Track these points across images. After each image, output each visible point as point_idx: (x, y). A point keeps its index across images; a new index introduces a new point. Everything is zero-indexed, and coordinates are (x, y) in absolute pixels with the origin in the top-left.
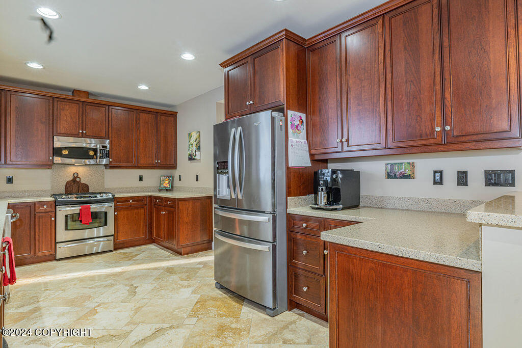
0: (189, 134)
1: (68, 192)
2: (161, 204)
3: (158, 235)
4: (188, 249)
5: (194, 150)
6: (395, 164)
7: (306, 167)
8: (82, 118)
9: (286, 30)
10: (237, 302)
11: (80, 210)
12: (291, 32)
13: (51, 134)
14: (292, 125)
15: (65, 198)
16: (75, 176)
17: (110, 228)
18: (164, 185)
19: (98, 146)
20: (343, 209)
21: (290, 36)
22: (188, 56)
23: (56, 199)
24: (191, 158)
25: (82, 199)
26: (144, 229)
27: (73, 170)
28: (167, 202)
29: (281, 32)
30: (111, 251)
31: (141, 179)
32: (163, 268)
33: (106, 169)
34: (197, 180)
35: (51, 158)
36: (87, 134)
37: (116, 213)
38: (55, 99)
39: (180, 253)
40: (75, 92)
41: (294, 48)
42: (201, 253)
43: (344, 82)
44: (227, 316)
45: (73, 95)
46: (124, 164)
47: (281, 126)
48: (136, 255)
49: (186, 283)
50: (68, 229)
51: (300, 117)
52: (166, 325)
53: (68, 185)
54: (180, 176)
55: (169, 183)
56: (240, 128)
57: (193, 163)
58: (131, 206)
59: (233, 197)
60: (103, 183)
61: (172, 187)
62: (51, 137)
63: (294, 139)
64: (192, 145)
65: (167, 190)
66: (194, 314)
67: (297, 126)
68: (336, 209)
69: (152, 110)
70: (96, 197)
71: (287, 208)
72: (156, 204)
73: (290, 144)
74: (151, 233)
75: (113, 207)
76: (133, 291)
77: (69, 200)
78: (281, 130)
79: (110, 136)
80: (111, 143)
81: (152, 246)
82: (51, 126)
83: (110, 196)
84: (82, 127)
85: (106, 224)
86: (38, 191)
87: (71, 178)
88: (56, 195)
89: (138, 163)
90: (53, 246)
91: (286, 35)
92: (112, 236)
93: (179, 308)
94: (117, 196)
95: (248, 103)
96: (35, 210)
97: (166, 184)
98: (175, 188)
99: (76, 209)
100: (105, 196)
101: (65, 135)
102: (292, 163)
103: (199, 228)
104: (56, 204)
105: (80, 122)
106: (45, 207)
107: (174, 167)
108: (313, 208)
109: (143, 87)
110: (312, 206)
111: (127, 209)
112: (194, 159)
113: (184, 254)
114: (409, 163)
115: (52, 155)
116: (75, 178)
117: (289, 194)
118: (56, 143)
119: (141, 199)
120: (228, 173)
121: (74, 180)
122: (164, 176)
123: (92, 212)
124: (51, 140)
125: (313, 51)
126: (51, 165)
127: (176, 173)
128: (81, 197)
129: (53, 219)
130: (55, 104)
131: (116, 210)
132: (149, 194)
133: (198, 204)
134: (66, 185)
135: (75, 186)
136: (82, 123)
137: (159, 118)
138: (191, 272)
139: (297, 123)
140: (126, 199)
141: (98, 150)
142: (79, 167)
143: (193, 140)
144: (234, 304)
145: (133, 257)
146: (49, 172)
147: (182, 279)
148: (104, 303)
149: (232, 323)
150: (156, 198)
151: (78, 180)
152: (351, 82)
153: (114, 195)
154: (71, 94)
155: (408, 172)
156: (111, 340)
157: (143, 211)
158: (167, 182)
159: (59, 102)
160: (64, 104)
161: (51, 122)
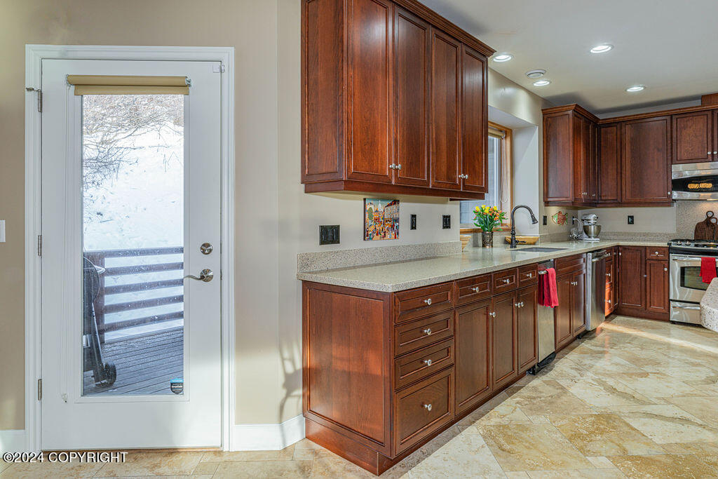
1: (698, 238)
8: (712, 134)
11: (702, 262)
13: (669, 163)
15: (689, 246)
16: (710, 216)
23: (669, 245)
25: (705, 248)
27: (706, 207)
35: (669, 193)
38: (675, 117)
40: (703, 98)
45: (702, 103)
50: (686, 285)
53: (699, 228)
62: (669, 166)
77: (686, 247)
82: (669, 151)
84: (712, 147)
86: (660, 234)
87: (704, 219)
90: (667, 304)
96: (646, 256)
99: (697, 261)
101: (688, 161)
104: (669, 251)
105: (709, 140)
106: (657, 253)
115: (669, 188)
116: (708, 219)
118: (675, 174)
121: (708, 221)
124: (668, 170)
126: (668, 202)
128: (704, 246)
129: (666, 269)
130: (674, 122)
134: (696, 228)
135: (709, 230)
136: (712, 142)
142: (714, 204)
148: (663, 374)
151: (713, 221)
154: (698, 103)
159: (679, 120)
160: (685, 119)
161: (669, 147)
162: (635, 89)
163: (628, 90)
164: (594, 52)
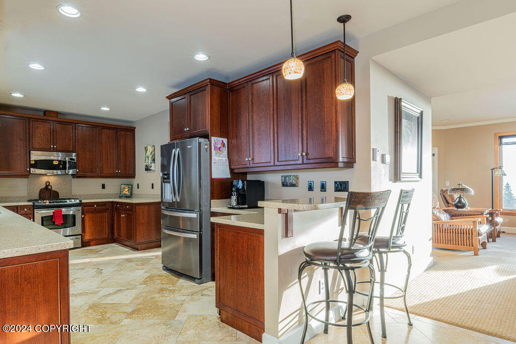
0: (146, 148)
1: (42, 198)
2: (121, 208)
3: (119, 235)
4: (144, 246)
5: (150, 162)
6: (287, 176)
7: (227, 178)
8: (53, 135)
9: (210, 79)
10: (177, 277)
11: (54, 212)
12: (214, 80)
13: (28, 149)
14: (215, 148)
15: (41, 203)
16: (47, 184)
17: (78, 229)
18: (124, 192)
19: (67, 158)
20: (248, 208)
21: (213, 83)
22: (141, 89)
23: (34, 203)
24: (147, 169)
25: (55, 204)
26: (107, 230)
27: (45, 179)
28: (126, 206)
29: (206, 80)
30: (79, 248)
31: (103, 187)
32: (123, 259)
33: (73, 178)
34: (153, 188)
35: (28, 169)
36: (57, 149)
37: (83, 216)
38: (30, 119)
39: (137, 249)
40: (46, 112)
41: (217, 90)
42: (155, 249)
43: (250, 117)
44: (167, 284)
45: (44, 115)
46: (89, 174)
47: (206, 149)
48: (101, 251)
49: (140, 267)
51: (222, 141)
52: (123, 288)
53: (42, 192)
54: (138, 184)
55: (128, 190)
56: (178, 149)
57: (149, 174)
58: (95, 210)
59: (174, 200)
60: (71, 190)
61: (131, 194)
62: (28, 151)
63: (217, 158)
64: (148, 157)
65: (127, 197)
66: (145, 282)
67: (219, 148)
68: (244, 208)
69: (113, 126)
70: (66, 202)
71: (211, 208)
72: (117, 208)
73: (213, 161)
74: (113, 234)
75: (81, 211)
76: (100, 272)
77: (44, 204)
78: (207, 151)
79: (77, 149)
80: (77, 156)
81: (114, 245)
82: (28, 141)
83: (78, 201)
84: (53, 142)
85: (74, 225)
86: (17, 197)
87: (44, 186)
88: (33, 200)
89: (101, 173)
91: (210, 82)
92: (79, 235)
93: (134, 280)
94: (83, 201)
95: (185, 129)
97: (126, 191)
98: (133, 195)
99: (50, 212)
100: (73, 201)
101: (39, 150)
102: (215, 175)
103: (153, 228)
104: (34, 207)
105: (52, 138)
106: (25, 210)
107: (132, 176)
108: (229, 208)
109: (105, 109)
110: (229, 206)
111: (92, 212)
112: (150, 170)
113: (141, 250)
114: (294, 176)
115: (29, 167)
116: (47, 186)
117: (212, 197)
118: (32, 157)
119: (104, 204)
120: (169, 182)
121: (46, 188)
122: (124, 185)
123: (63, 215)
124: (28, 154)
125: (232, 91)
126: (28, 175)
127: (135, 182)
128: (54, 202)
129: (32, 220)
130: (31, 123)
131: (83, 213)
132: (111, 200)
133: (152, 208)
134: (40, 192)
135: (47, 193)
136: (53, 139)
137: (119, 134)
138: (144, 262)
139: (219, 146)
140: (92, 204)
141: (67, 162)
142: (50, 177)
143: (148, 153)
144: (174, 278)
145: (98, 252)
146: (25, 180)
147: (137, 265)
148: (79, 278)
149: (170, 287)
150: (117, 203)
151: (49, 187)
152: (254, 117)
153: (81, 201)
154: (42, 114)
155: (294, 182)
156: (87, 295)
157: (106, 214)
158: (127, 190)
159: (34, 122)
160: (38, 123)
161: (28, 139)
162: (17, 95)
163: (12, 94)
164: (31, 67)
